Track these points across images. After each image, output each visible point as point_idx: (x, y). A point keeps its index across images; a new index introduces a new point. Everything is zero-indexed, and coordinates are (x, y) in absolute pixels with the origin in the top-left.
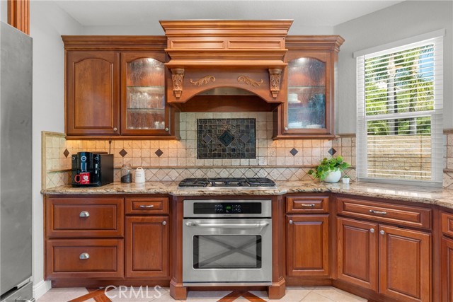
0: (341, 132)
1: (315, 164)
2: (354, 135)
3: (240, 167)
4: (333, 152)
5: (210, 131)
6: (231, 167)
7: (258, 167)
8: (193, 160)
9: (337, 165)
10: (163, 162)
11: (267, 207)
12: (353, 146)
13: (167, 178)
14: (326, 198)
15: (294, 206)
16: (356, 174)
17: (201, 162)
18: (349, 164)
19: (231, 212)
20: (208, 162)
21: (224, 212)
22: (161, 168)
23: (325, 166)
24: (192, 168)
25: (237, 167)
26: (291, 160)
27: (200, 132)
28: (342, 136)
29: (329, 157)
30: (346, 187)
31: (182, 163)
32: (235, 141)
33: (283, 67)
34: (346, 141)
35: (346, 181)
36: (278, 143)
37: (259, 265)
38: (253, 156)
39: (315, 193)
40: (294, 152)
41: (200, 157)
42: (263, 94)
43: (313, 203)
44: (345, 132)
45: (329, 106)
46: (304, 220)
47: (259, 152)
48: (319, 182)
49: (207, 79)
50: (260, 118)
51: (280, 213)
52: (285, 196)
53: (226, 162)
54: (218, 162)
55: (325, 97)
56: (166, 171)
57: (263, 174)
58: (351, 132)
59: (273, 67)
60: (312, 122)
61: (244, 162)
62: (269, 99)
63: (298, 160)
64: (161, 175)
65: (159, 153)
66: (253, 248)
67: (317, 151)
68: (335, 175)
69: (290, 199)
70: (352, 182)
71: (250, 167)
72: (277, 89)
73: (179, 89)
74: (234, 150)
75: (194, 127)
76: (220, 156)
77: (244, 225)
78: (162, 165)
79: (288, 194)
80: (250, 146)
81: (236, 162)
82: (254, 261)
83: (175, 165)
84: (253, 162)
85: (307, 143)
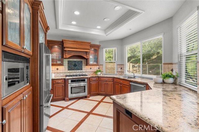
0: (100, 64)
1: (95, 71)
2: (103, 65)
3: (79, 72)
4: (99, 68)
5: (71, 64)
6: (76, 72)
7: (83, 72)
8: (67, 71)
9: (100, 71)
10: (58, 71)
11: (86, 80)
12: (103, 67)
13: (60, 75)
14: (97, 78)
15: (91, 80)
16: (103, 73)
17: (69, 71)
18: (102, 71)
19: (79, 81)
20: (71, 71)
21: (77, 82)
22: (58, 73)
23: (97, 71)
24: (67, 73)
25: (78, 72)
26: (90, 70)
27: (68, 64)
28: (101, 65)
29: (98, 70)
30: (101, 76)
31: (64, 71)
32: (78, 66)
33: (89, 52)
34: (101, 66)
35: (101, 74)
36: (87, 67)
37: (85, 92)
38: (82, 70)
39: (95, 77)
40: (91, 68)
41: (68, 70)
42: (85, 57)
43: (95, 79)
44: (101, 64)
45: (98, 59)
46: (93, 82)
47: (83, 69)
48: (96, 75)
49: (73, 53)
50: (83, 61)
51: (89, 81)
52: (90, 78)
53: (75, 71)
54: (73, 71)
55: (97, 57)
56: (60, 74)
57: (84, 74)
58: (102, 64)
59: (87, 52)
60: (95, 62)
61: (80, 71)
62: (86, 58)
63: (92, 70)
64: (58, 75)
65: (57, 69)
66: (84, 88)
67: (95, 68)
68: (99, 73)
69: (91, 78)
70: (102, 75)
71: (81, 72)
72: (88, 56)
73: (67, 55)
74: (77, 68)
75: (67, 63)
76: (74, 70)
77: (82, 84)
78: (58, 72)
79: (90, 77)
80: (81, 67)
81: (77, 71)
82: (84, 91)
83: (62, 72)
84: (82, 71)
85: (94, 66)
